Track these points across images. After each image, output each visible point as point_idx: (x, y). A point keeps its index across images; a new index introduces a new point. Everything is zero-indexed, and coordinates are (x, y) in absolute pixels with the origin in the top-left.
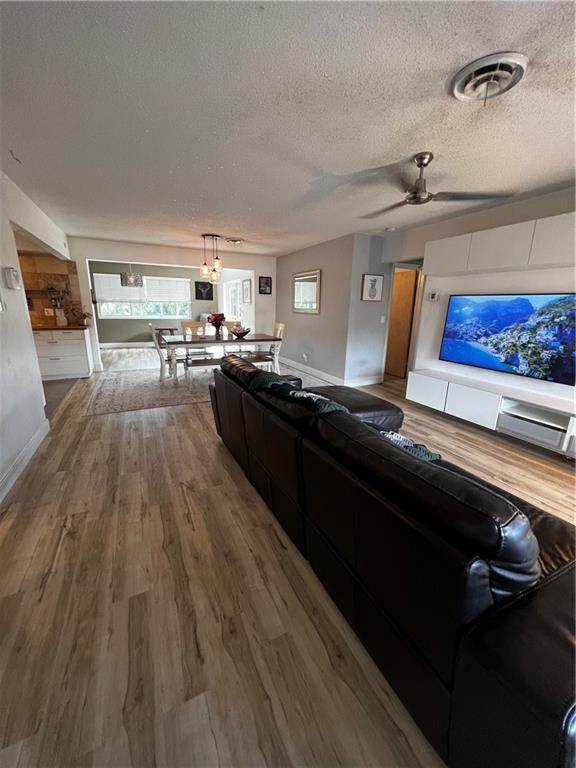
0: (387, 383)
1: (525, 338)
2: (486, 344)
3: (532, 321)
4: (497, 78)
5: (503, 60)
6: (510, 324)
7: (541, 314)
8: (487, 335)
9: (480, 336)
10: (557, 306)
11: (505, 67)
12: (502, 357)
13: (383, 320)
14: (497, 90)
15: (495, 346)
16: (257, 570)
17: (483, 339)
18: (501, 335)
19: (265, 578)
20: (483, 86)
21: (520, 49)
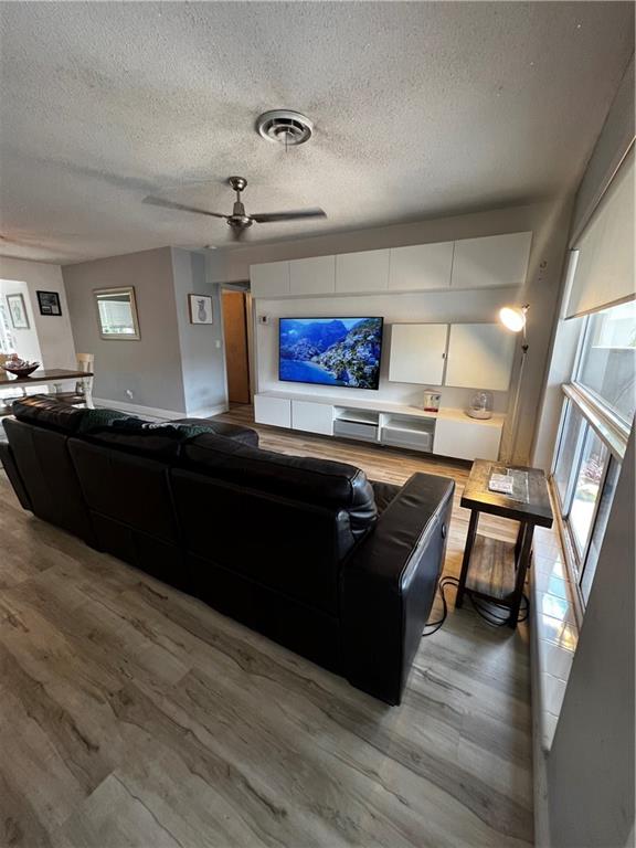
0: (233, 411)
1: (348, 356)
2: (318, 362)
3: (350, 340)
4: (292, 130)
5: (295, 118)
6: (333, 343)
7: (355, 334)
8: (317, 354)
9: (312, 356)
10: (365, 327)
11: (297, 124)
12: (334, 374)
13: (218, 345)
14: (294, 141)
15: (326, 364)
16: (137, 632)
17: (315, 358)
18: (329, 353)
19: (150, 635)
20: (283, 134)
21: (306, 113)
